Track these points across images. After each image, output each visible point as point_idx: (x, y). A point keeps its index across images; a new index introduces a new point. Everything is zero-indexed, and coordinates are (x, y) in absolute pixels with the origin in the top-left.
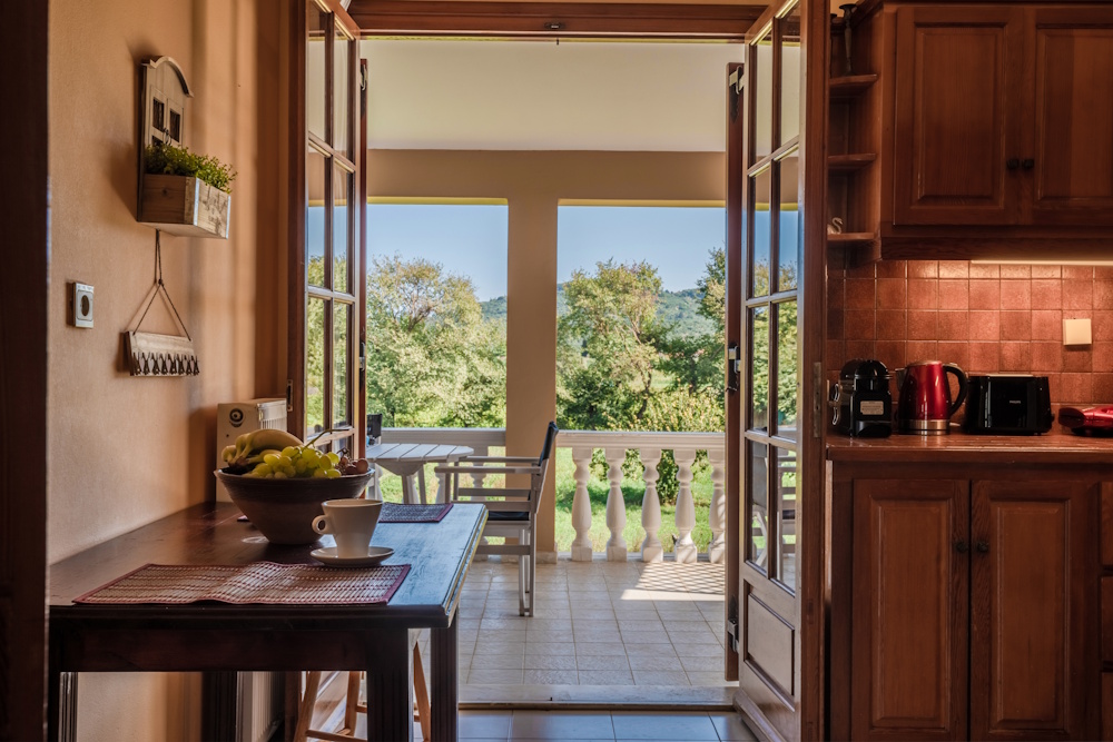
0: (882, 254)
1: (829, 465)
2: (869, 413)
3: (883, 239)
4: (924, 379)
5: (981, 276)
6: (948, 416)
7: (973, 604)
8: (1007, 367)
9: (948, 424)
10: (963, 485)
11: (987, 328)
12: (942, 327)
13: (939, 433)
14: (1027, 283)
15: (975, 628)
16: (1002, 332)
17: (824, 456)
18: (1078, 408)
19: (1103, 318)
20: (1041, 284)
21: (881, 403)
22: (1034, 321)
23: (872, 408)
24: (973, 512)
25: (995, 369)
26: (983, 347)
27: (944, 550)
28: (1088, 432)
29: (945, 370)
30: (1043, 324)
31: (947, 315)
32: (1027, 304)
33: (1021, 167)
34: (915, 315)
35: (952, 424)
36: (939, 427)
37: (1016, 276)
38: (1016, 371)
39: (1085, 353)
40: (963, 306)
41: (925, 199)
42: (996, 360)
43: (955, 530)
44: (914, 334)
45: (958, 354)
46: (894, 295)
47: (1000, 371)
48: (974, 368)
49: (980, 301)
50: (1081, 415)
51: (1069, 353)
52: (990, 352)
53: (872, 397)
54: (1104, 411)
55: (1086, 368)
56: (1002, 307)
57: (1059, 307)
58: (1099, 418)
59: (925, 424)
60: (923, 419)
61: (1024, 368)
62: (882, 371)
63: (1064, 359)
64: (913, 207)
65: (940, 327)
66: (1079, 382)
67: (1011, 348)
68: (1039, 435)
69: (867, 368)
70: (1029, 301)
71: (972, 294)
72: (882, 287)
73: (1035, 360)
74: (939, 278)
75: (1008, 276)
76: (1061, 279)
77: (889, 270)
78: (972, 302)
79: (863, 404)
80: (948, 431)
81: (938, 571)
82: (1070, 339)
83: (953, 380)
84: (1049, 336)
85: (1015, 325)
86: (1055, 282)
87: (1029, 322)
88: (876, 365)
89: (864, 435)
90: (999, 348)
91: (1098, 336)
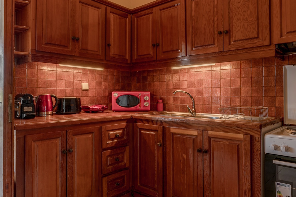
0: (32, 59)
1: (15, 131)
2: (27, 111)
3: (32, 54)
4: (44, 99)
5: (60, 70)
6: (52, 110)
7: (68, 168)
8: (67, 95)
9: (52, 112)
10: (64, 132)
11: (61, 85)
14: (72, 73)
15: (68, 176)
16: (66, 86)
17: (13, 129)
18: (88, 106)
19: (91, 83)
21: (31, 108)
22: (74, 83)
24: (68, 140)
25: (64, 96)
26: (61, 90)
27: (58, 154)
28: (90, 112)
29: (51, 97)
30: (77, 84)
31: (50, 81)
33: (75, 39)
34: (40, 80)
35: (53, 112)
36: (50, 114)
38: (70, 97)
39: (87, 92)
41: (46, 44)
42: (64, 93)
43: (62, 147)
44: (40, 86)
45: (53, 92)
46: (33, 74)
47: (65, 97)
48: (59, 96)
49: (59, 77)
50: (89, 108)
51: (83, 92)
52: (63, 91)
53: (28, 105)
54: (95, 106)
55: (87, 96)
56: (66, 79)
57: (80, 80)
58: (94, 108)
59: (45, 113)
60: (44, 111)
61: (72, 96)
62: (32, 97)
63: (82, 93)
64: (42, 46)
65: (48, 84)
66: (85, 99)
67: (68, 90)
68: (78, 114)
69: (26, 96)
72: (28, 71)
73: (74, 94)
74: (47, 70)
75: (67, 71)
76: (81, 73)
77: (31, 66)
78: (57, 77)
79: (25, 108)
80: (52, 114)
81: (57, 161)
82: (83, 88)
83: (53, 99)
84: (78, 87)
85: (69, 83)
87: (73, 83)
88: (29, 95)
89: (26, 118)
90: (65, 90)
91: (90, 88)
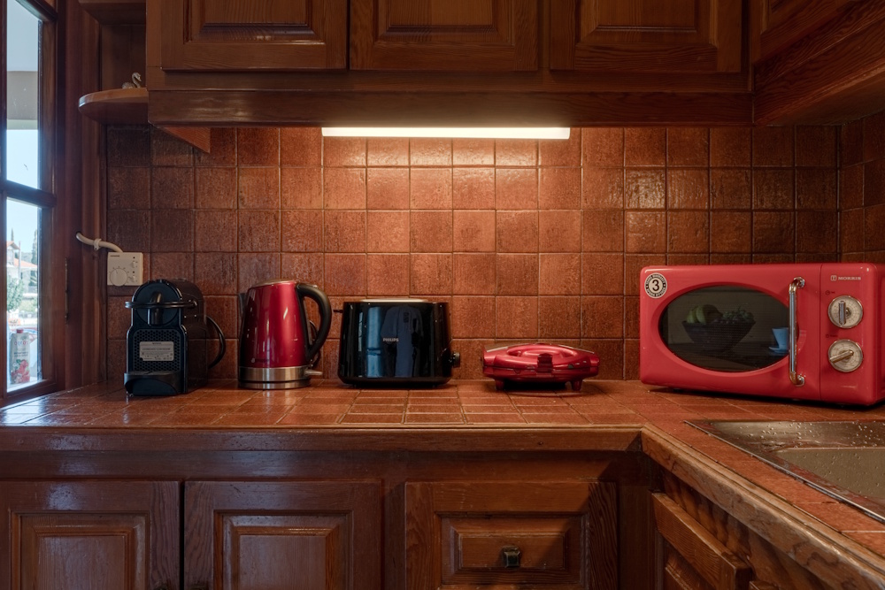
12: (328, 234)
13: (288, 386)
20: (466, 173)
23: (158, 351)
32: (448, 202)
37: (431, 163)
40: (359, 204)
70: (449, 197)
71: (369, 188)
86: (486, 171)
